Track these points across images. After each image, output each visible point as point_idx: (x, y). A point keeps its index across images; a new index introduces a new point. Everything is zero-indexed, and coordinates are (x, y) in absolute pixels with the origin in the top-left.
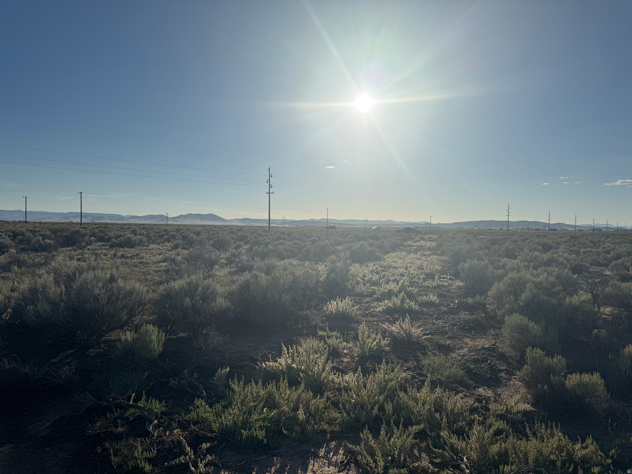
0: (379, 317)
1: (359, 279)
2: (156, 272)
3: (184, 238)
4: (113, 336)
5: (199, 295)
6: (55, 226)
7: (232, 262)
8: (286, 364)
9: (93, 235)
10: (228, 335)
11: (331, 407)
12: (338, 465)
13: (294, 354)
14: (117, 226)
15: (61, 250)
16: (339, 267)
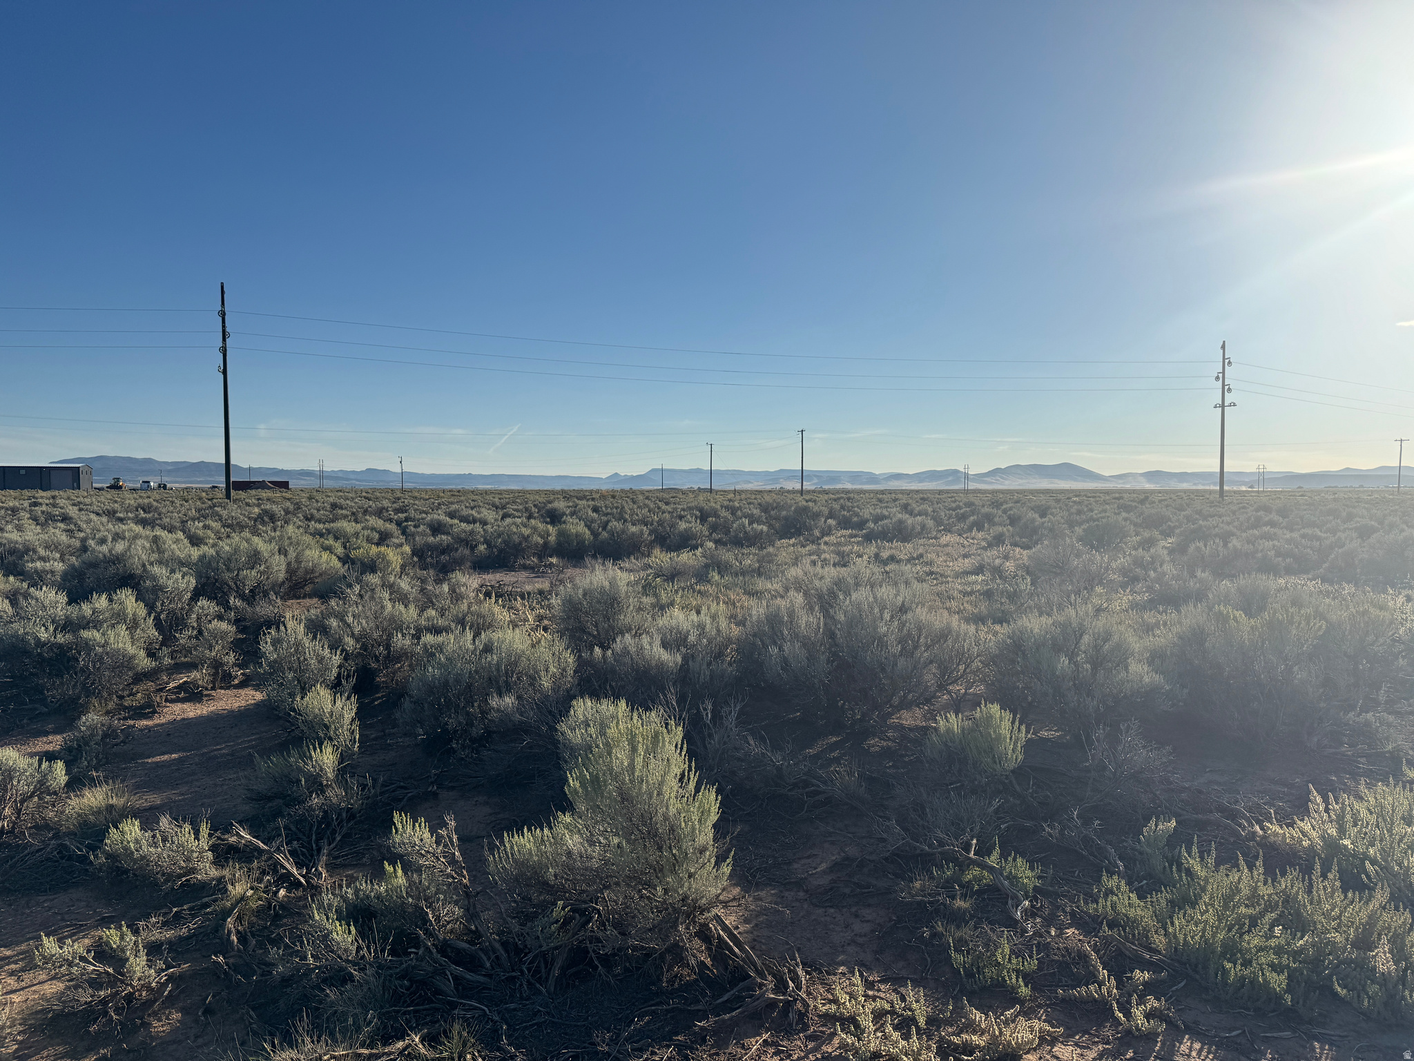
2: (965, 594)
3: (1013, 521)
4: (905, 719)
7: (1135, 579)
9: (831, 515)
13: (1344, 817)
14: (867, 495)
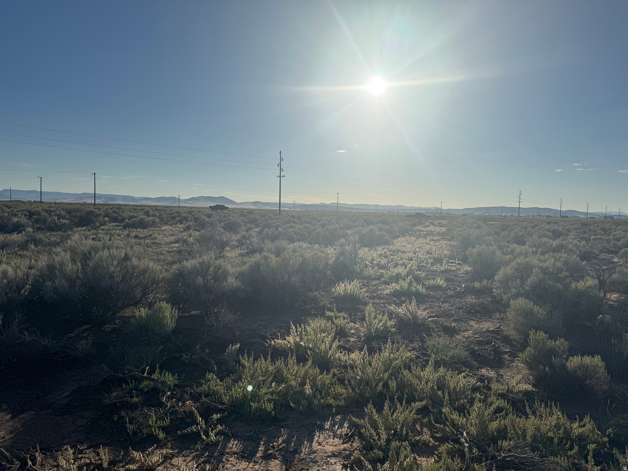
0: (386, 300)
1: (367, 263)
2: (169, 252)
3: (196, 220)
4: (128, 312)
5: (211, 275)
6: (69, 207)
7: (243, 244)
8: (294, 342)
9: (107, 215)
10: (239, 313)
11: (337, 383)
12: (343, 437)
13: (302, 333)
14: (130, 207)
15: (75, 229)
16: (348, 251)
